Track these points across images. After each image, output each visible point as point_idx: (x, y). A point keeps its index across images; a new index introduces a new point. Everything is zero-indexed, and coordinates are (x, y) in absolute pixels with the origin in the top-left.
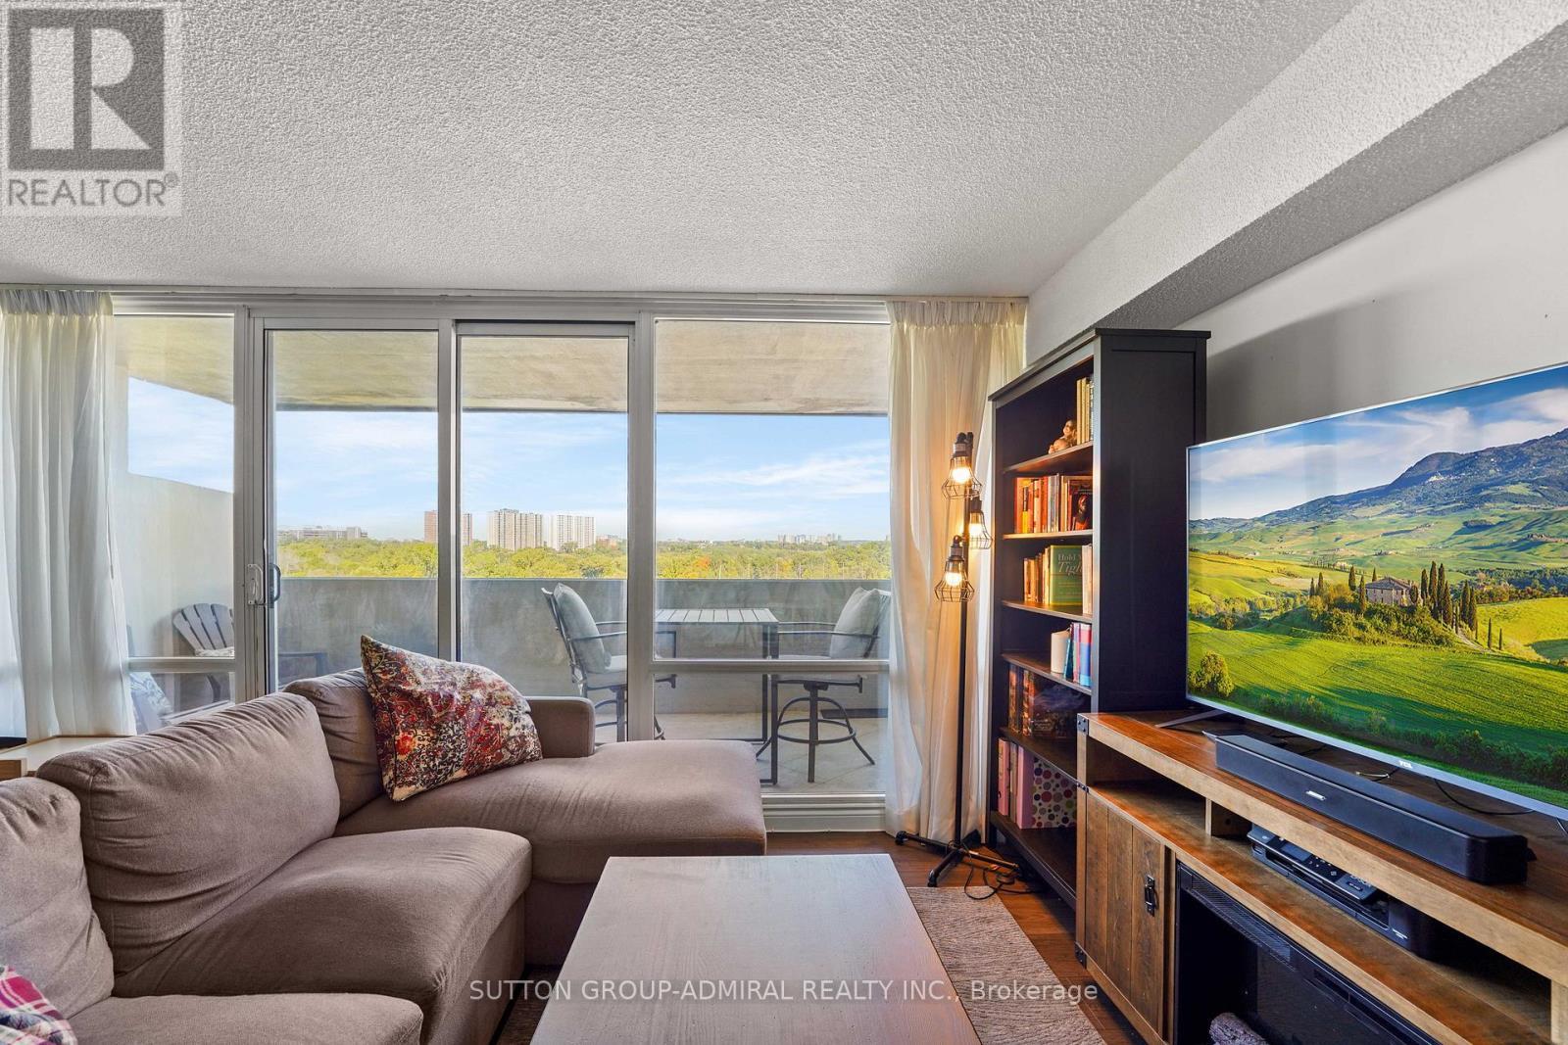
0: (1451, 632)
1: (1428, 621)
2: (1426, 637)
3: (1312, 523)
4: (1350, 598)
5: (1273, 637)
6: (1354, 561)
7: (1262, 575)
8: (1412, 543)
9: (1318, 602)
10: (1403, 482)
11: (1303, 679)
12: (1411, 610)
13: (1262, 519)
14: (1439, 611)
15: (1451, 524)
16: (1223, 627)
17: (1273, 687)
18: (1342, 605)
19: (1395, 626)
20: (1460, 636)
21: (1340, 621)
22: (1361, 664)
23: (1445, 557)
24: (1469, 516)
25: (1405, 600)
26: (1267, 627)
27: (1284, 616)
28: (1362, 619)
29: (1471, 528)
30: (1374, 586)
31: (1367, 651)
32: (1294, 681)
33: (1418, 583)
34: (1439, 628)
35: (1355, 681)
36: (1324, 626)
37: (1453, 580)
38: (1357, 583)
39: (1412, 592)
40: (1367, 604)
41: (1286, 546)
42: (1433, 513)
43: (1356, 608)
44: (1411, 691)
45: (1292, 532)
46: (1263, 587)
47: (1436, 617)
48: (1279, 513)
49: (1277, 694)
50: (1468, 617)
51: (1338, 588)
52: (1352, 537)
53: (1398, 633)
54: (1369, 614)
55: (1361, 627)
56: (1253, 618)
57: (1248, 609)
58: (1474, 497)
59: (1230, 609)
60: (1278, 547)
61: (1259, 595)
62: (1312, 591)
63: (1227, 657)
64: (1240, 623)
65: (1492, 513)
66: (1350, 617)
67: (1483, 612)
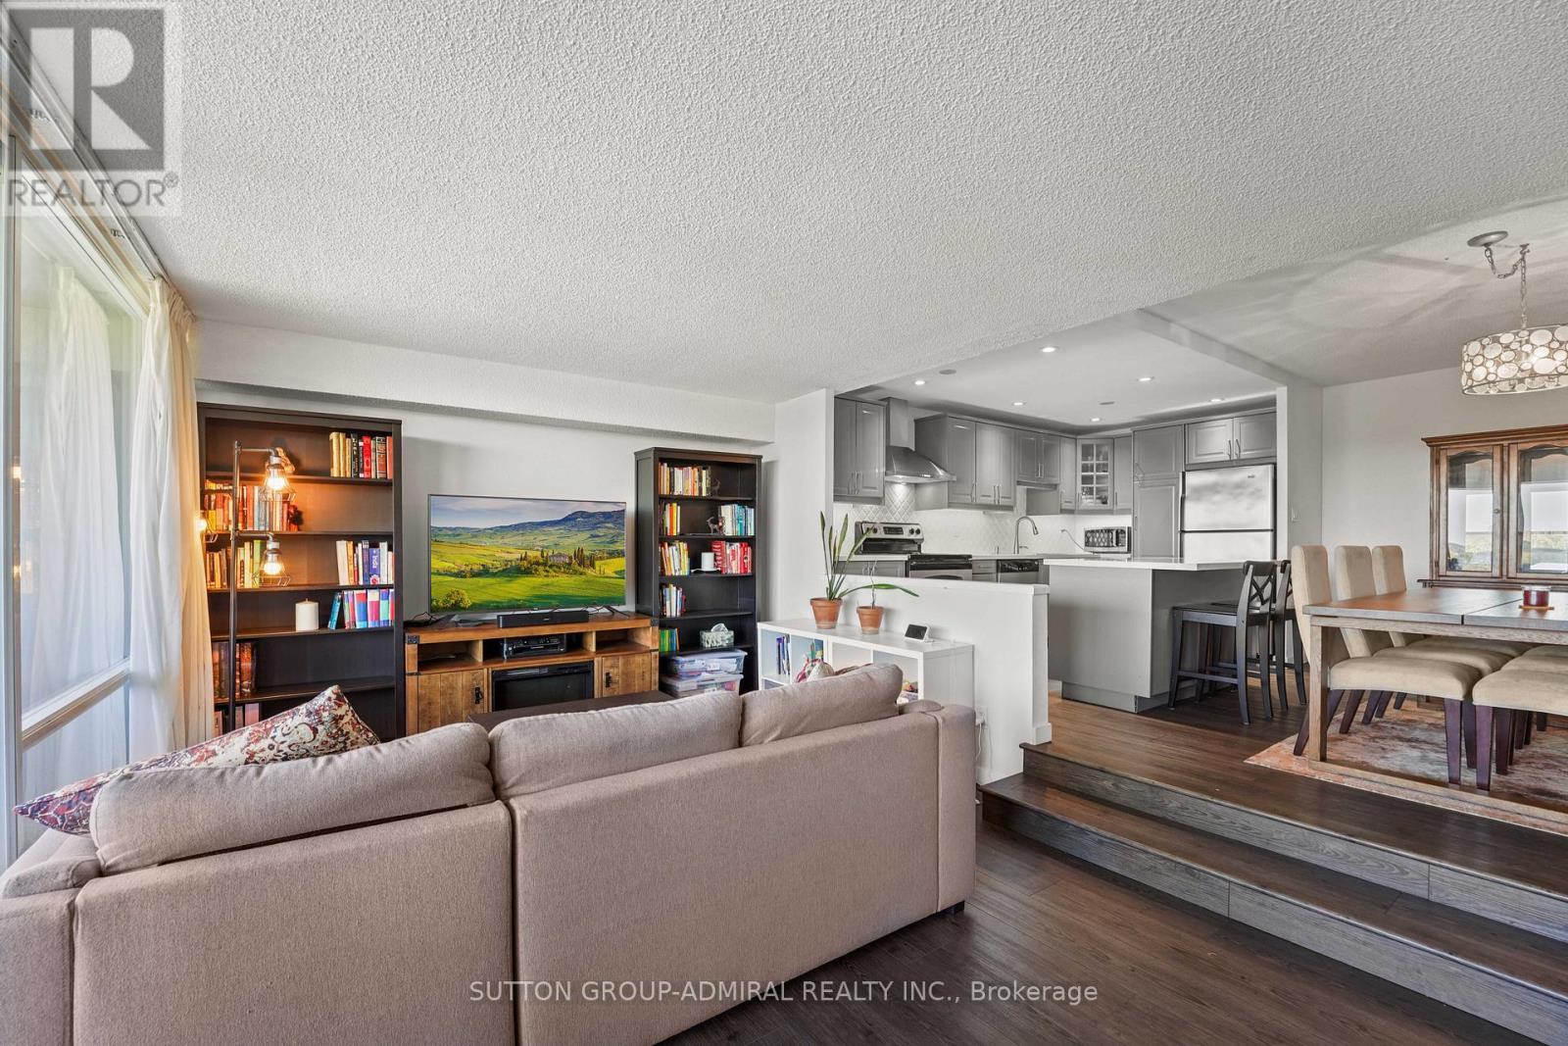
0: (586, 570)
1: (577, 567)
2: (575, 572)
3: (521, 532)
4: (541, 561)
5: (498, 579)
6: (543, 547)
7: (491, 553)
8: (570, 541)
9: (525, 563)
10: (566, 519)
11: (517, 594)
12: (570, 564)
13: (491, 529)
14: (581, 563)
15: (586, 535)
16: (465, 577)
17: (498, 600)
18: (537, 563)
19: (563, 570)
20: (589, 571)
21: (536, 570)
22: (547, 585)
23: (582, 546)
24: (593, 532)
25: (567, 560)
26: (494, 575)
27: (504, 570)
28: (547, 568)
29: (593, 536)
30: (553, 556)
31: (547, 580)
32: (511, 596)
33: (573, 555)
34: (581, 569)
35: (545, 592)
36: (527, 572)
37: (587, 553)
38: (545, 555)
39: (570, 558)
40: (550, 563)
41: (506, 541)
42: (579, 531)
43: (545, 564)
44: (570, 592)
45: (509, 535)
46: (492, 558)
47: (579, 565)
48: (501, 527)
49: (501, 603)
50: (592, 565)
51: (536, 557)
52: (543, 538)
53: (564, 572)
54: (551, 566)
55: (547, 571)
56: (485, 572)
57: (481, 568)
58: (594, 527)
59: (468, 569)
60: (501, 541)
61: (488, 562)
62: (521, 559)
63: (467, 591)
64: (475, 575)
65: (601, 532)
66: (541, 568)
67: (597, 563)
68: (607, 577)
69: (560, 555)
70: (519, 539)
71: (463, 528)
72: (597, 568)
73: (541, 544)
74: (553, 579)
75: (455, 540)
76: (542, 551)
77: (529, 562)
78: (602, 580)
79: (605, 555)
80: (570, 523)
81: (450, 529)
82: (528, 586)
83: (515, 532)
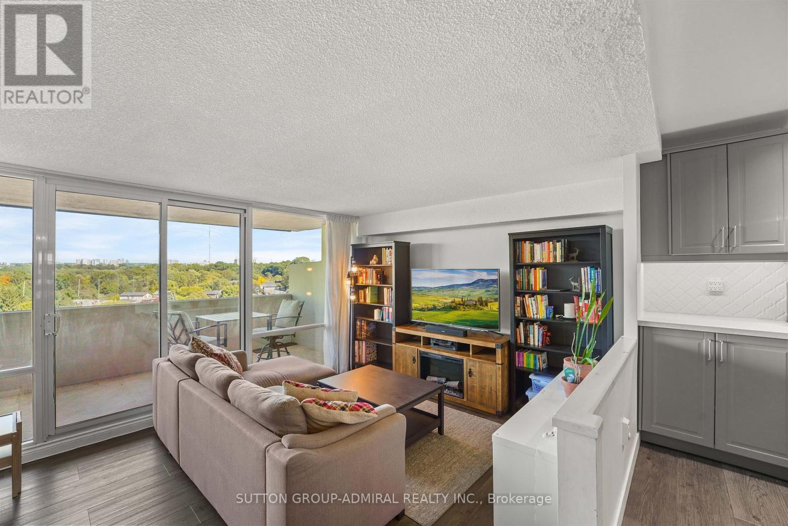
0: (483, 308)
1: (479, 306)
2: (478, 309)
3: (452, 289)
4: (462, 303)
5: (441, 312)
7: (437, 299)
8: (475, 294)
9: (454, 304)
10: (473, 283)
12: (476, 305)
13: (437, 287)
14: (481, 304)
15: (484, 290)
16: (425, 311)
18: (460, 304)
19: (472, 307)
20: (485, 308)
21: (459, 307)
22: (465, 315)
23: (482, 296)
24: (486, 289)
25: (474, 303)
26: (439, 310)
27: (444, 307)
28: (465, 307)
29: (487, 291)
30: (467, 301)
31: (466, 312)
33: (477, 300)
34: (481, 307)
35: (463, 318)
36: (455, 309)
37: (484, 299)
38: (464, 300)
39: (476, 302)
40: (466, 304)
41: (445, 293)
42: (480, 288)
43: (463, 305)
44: (475, 318)
45: (446, 291)
46: (438, 302)
47: (480, 305)
48: (442, 287)
50: (487, 305)
51: (459, 301)
52: (462, 292)
53: (473, 309)
54: (466, 306)
55: (465, 308)
56: (434, 308)
57: (433, 306)
58: (488, 287)
59: (426, 307)
60: (442, 294)
61: (436, 304)
62: (452, 302)
63: (425, 317)
64: (429, 310)
65: (491, 289)
66: (462, 306)
67: (489, 304)
68: (495, 311)
69: (471, 300)
70: (450, 293)
71: (424, 287)
72: (489, 307)
73: (462, 295)
74: (468, 312)
75: (420, 293)
76: (462, 299)
77: (456, 304)
78: (491, 312)
79: (493, 300)
80: (476, 285)
81: (417, 287)
82: (455, 315)
83: (449, 289)
